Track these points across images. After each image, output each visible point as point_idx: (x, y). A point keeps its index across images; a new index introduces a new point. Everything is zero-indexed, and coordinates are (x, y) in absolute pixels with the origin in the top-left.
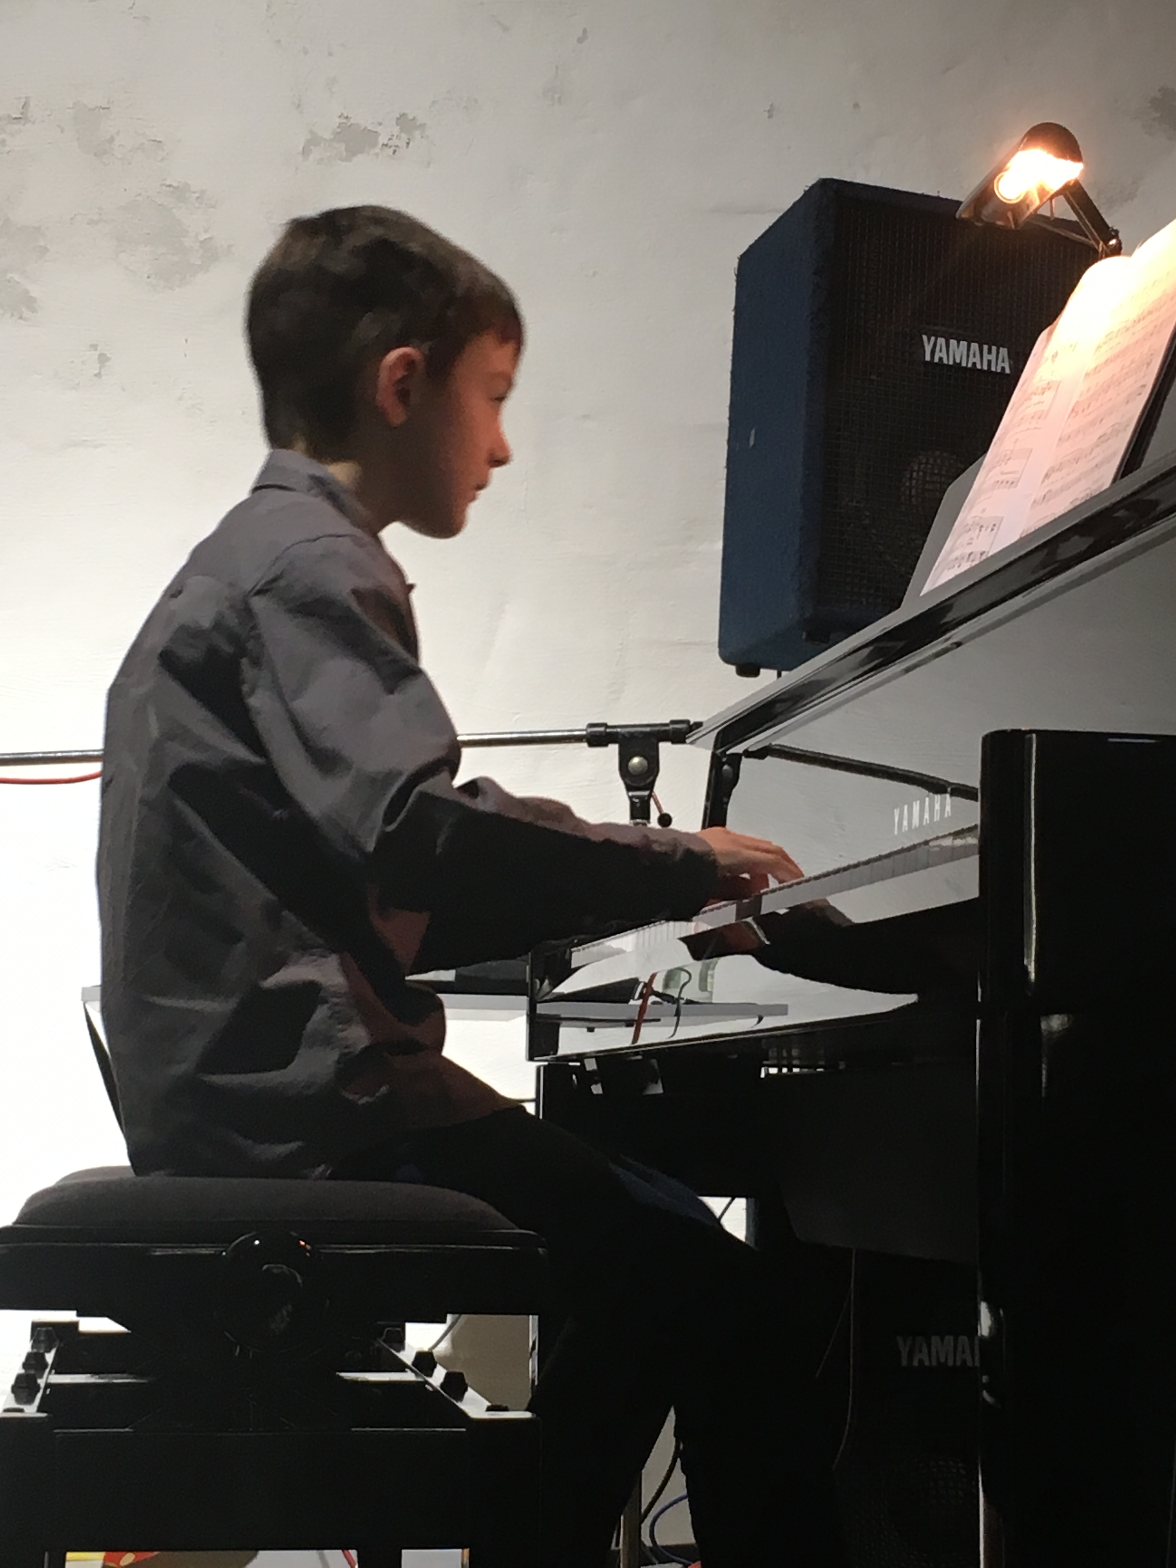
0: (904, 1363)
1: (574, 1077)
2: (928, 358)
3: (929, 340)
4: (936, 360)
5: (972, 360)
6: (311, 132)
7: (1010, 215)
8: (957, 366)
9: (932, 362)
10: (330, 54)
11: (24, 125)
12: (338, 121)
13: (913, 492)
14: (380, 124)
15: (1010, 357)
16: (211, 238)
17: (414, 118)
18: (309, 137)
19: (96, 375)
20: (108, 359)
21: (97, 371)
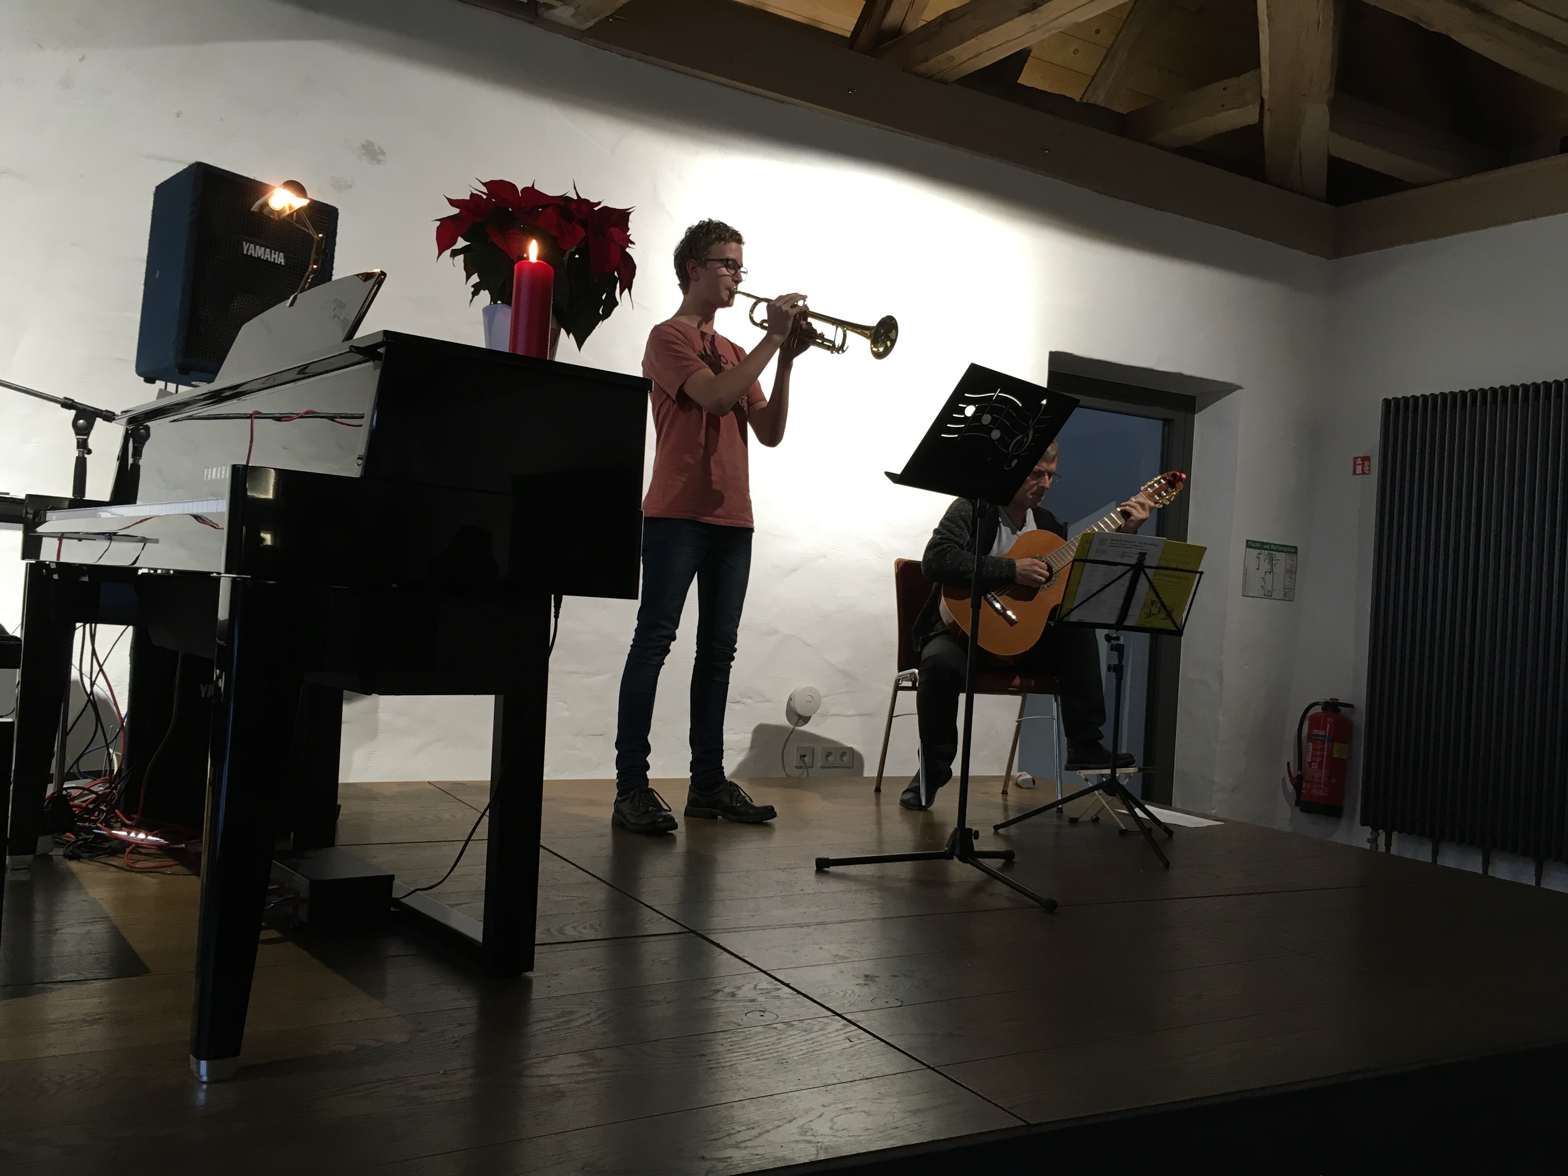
0: (203, 696)
1: (44, 571)
2: (245, 253)
3: (246, 244)
4: (249, 254)
7: (276, 214)
8: (259, 258)
9: (247, 254)
13: (235, 311)
15: (284, 257)
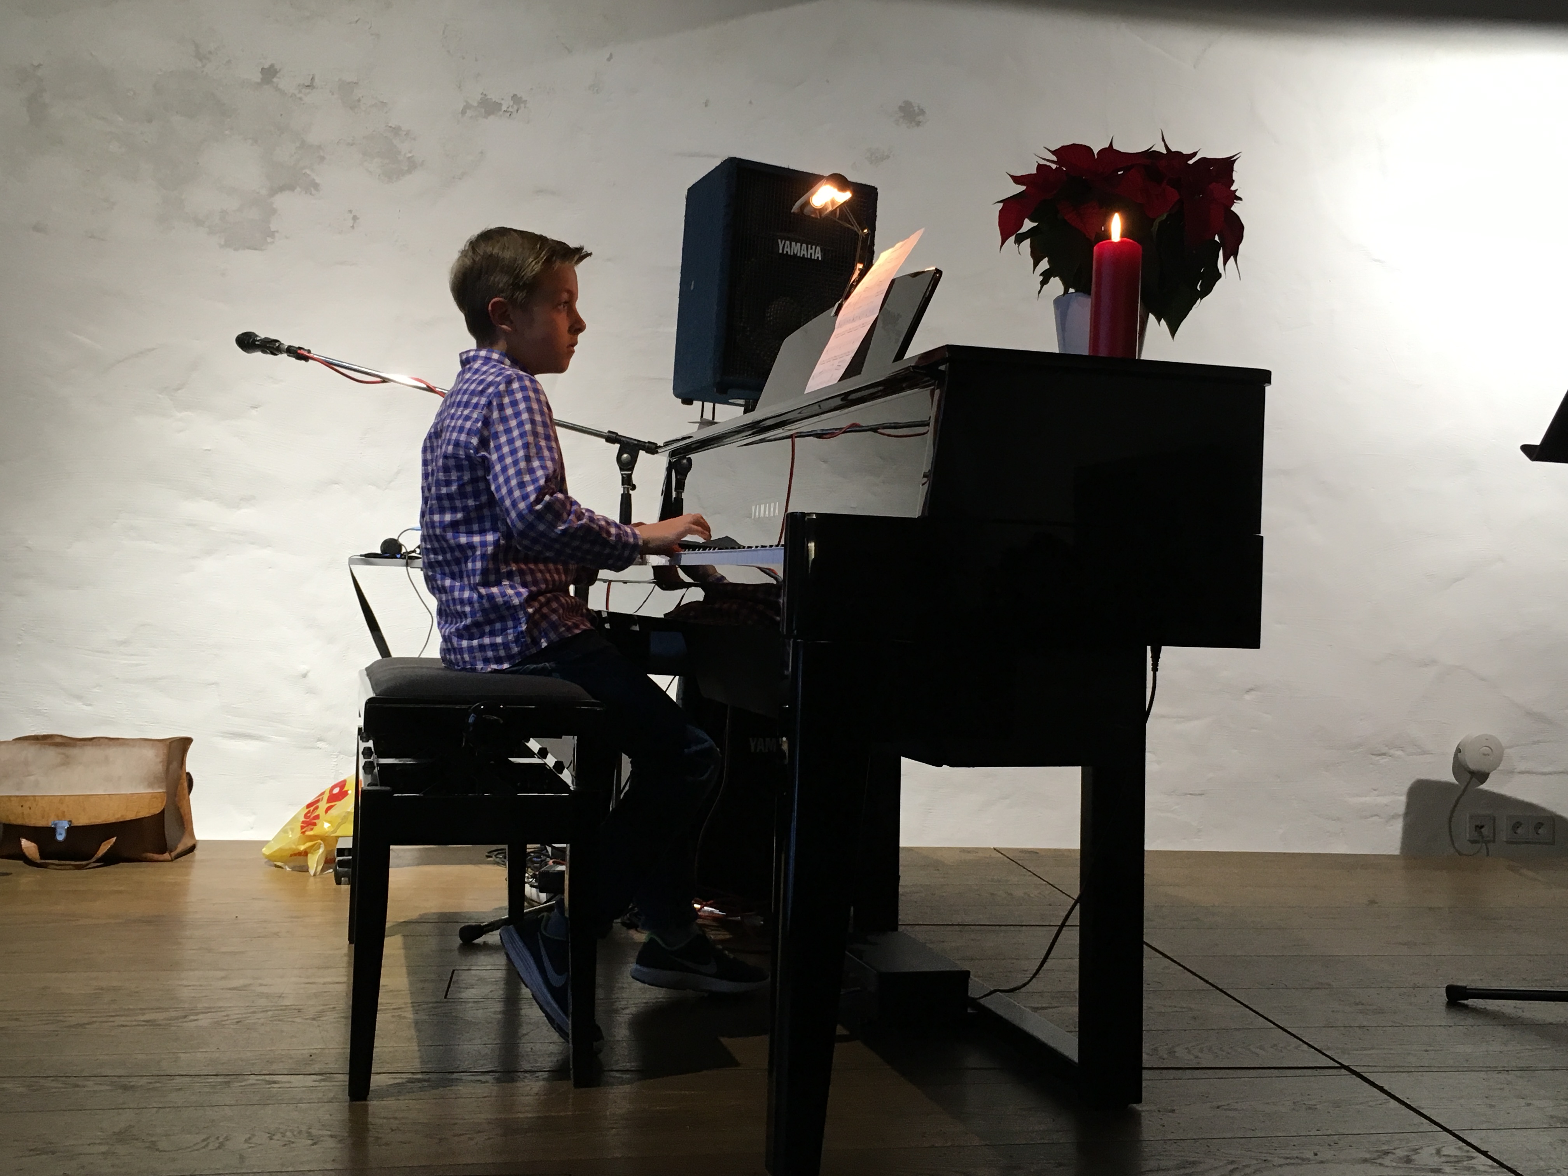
2: (781, 251)
3: (781, 242)
4: (785, 252)
5: (802, 252)
6: (467, 102)
7: (817, 212)
8: (795, 255)
9: (782, 254)
10: (476, 60)
11: (312, 89)
12: (480, 96)
13: (771, 318)
14: (503, 99)
15: (821, 252)
16: (413, 156)
17: (521, 98)
18: (465, 104)
19: (351, 227)
20: (358, 219)
21: (351, 225)
